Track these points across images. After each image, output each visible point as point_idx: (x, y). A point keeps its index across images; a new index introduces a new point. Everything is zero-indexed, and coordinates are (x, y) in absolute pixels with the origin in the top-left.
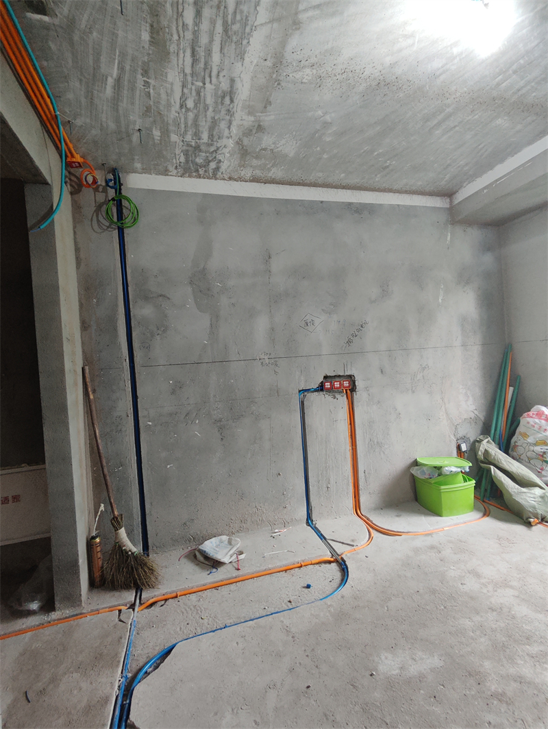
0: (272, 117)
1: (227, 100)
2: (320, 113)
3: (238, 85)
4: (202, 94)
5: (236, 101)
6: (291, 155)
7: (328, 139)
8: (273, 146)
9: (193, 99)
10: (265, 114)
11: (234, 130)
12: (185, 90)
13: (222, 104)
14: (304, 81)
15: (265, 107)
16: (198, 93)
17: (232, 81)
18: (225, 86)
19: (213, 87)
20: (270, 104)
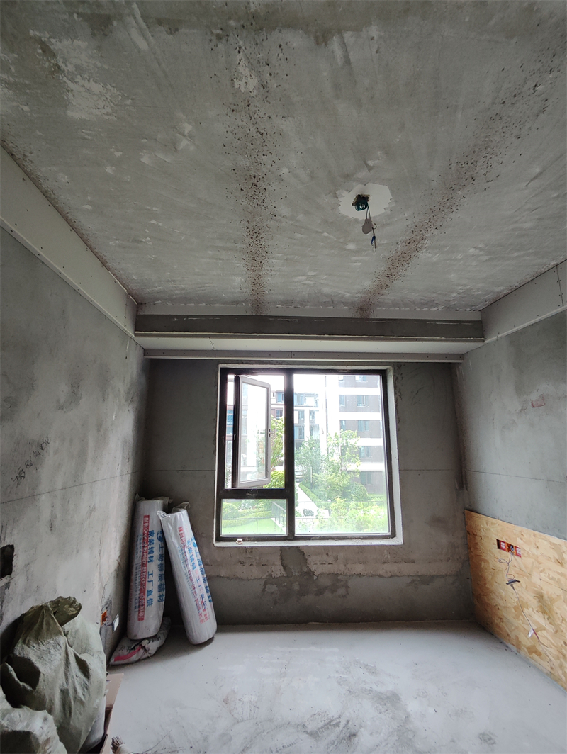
0: (143, 45)
2: (188, 128)
6: (73, 114)
7: (146, 159)
8: (71, 68)
10: (144, 25)
14: (236, 82)
15: (160, 22)
20: (173, 30)
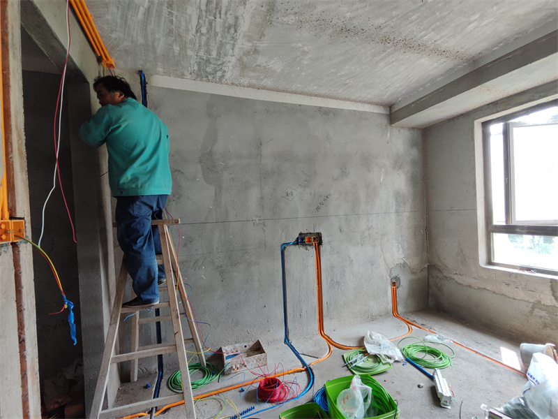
0: (266, 45)
1: (232, 30)
2: (300, 45)
3: (241, 21)
4: (213, 25)
5: (239, 32)
6: (279, 71)
7: (305, 63)
8: (265, 64)
9: (206, 27)
10: (260, 42)
11: (237, 51)
12: (200, 21)
13: (228, 33)
14: (289, 23)
15: (261, 38)
16: (210, 24)
17: (237, 18)
18: (231, 21)
19: (222, 21)
20: (264, 35)
